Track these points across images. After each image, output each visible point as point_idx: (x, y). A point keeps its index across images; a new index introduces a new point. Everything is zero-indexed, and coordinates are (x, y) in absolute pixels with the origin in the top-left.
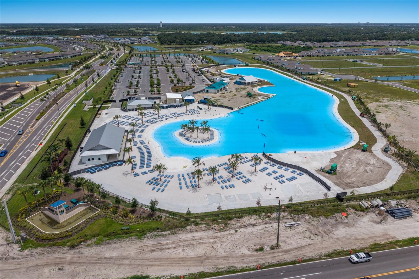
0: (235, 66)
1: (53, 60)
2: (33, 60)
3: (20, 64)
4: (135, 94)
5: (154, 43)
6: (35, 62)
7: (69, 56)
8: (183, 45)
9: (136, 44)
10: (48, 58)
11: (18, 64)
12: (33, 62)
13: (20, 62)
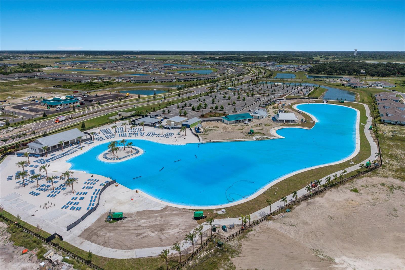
0: (323, 102)
1: (188, 81)
2: (172, 80)
3: (162, 82)
4: (168, 113)
5: (304, 71)
6: (173, 82)
7: (202, 79)
8: (332, 74)
9: (285, 71)
10: (183, 79)
11: (160, 82)
12: (171, 82)
13: (162, 80)
